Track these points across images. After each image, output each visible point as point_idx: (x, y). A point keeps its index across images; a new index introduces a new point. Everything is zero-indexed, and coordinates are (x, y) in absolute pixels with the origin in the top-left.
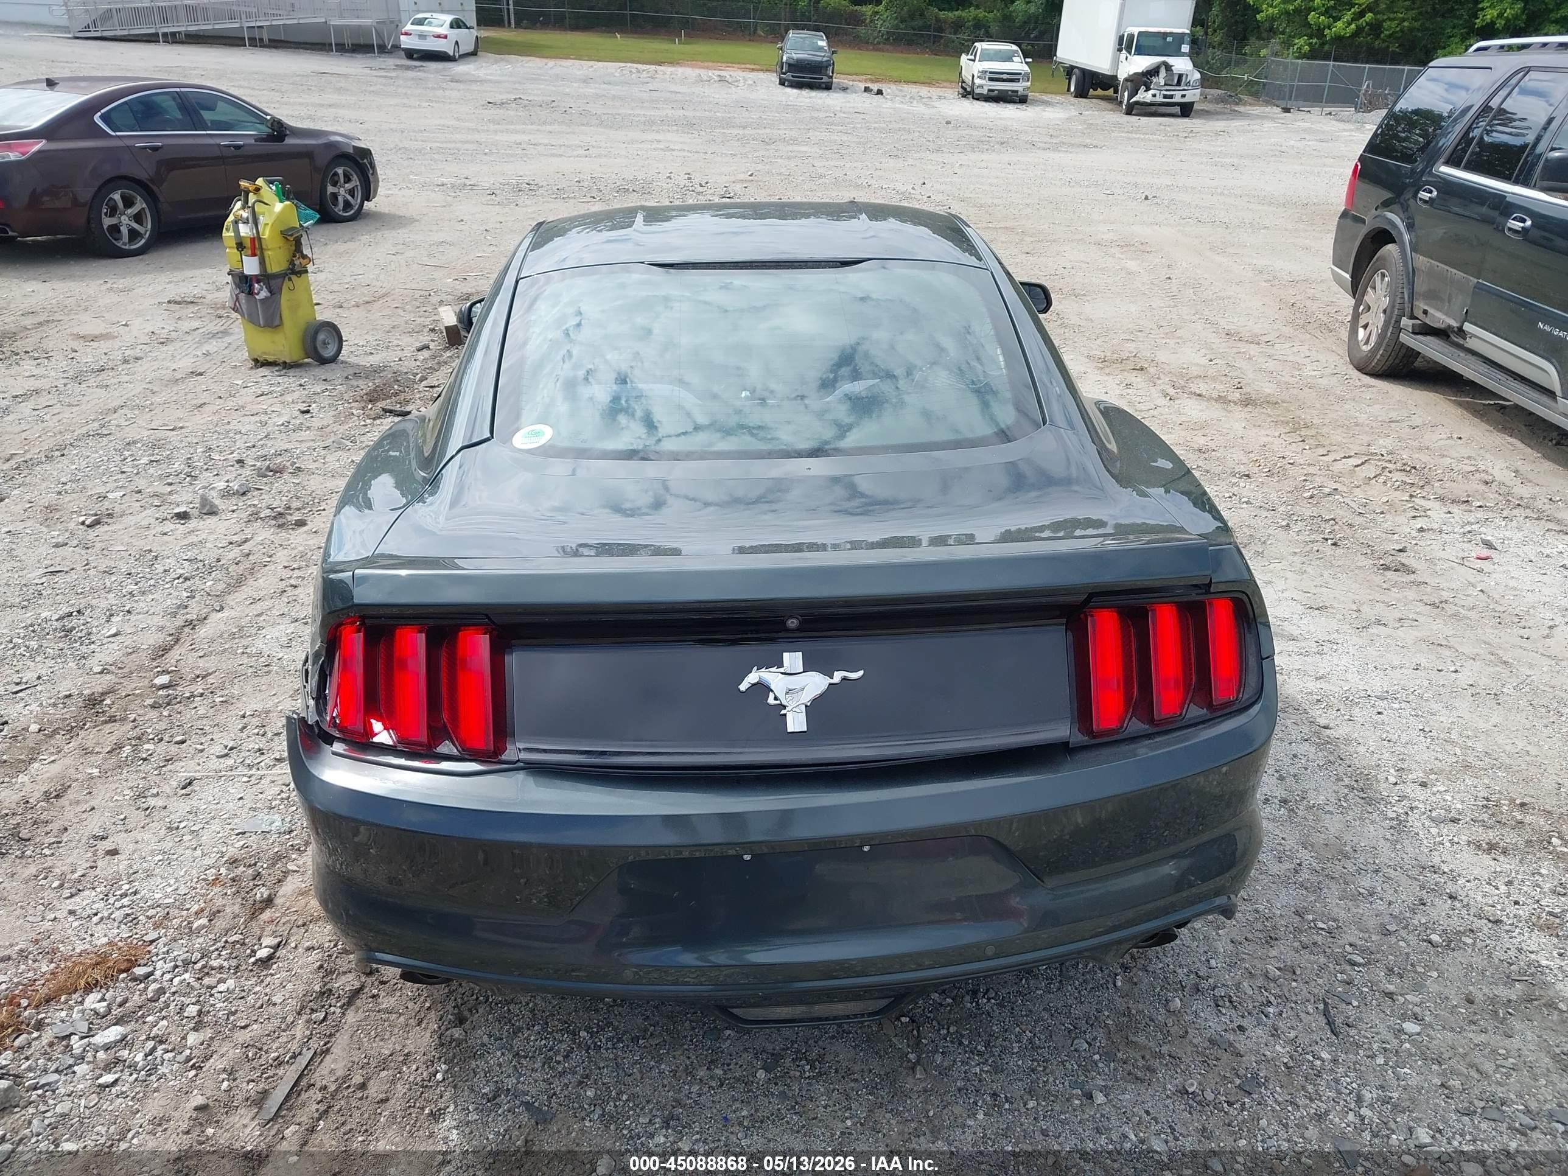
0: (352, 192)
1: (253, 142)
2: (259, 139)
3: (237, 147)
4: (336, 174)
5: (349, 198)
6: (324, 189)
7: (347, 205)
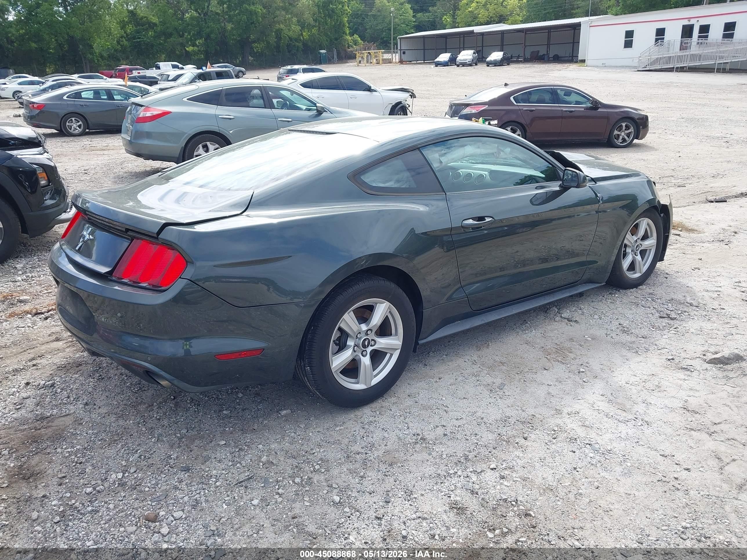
0: (628, 135)
1: (583, 109)
2: (587, 109)
3: (571, 112)
4: (621, 126)
5: (626, 137)
6: (611, 132)
7: (624, 140)
